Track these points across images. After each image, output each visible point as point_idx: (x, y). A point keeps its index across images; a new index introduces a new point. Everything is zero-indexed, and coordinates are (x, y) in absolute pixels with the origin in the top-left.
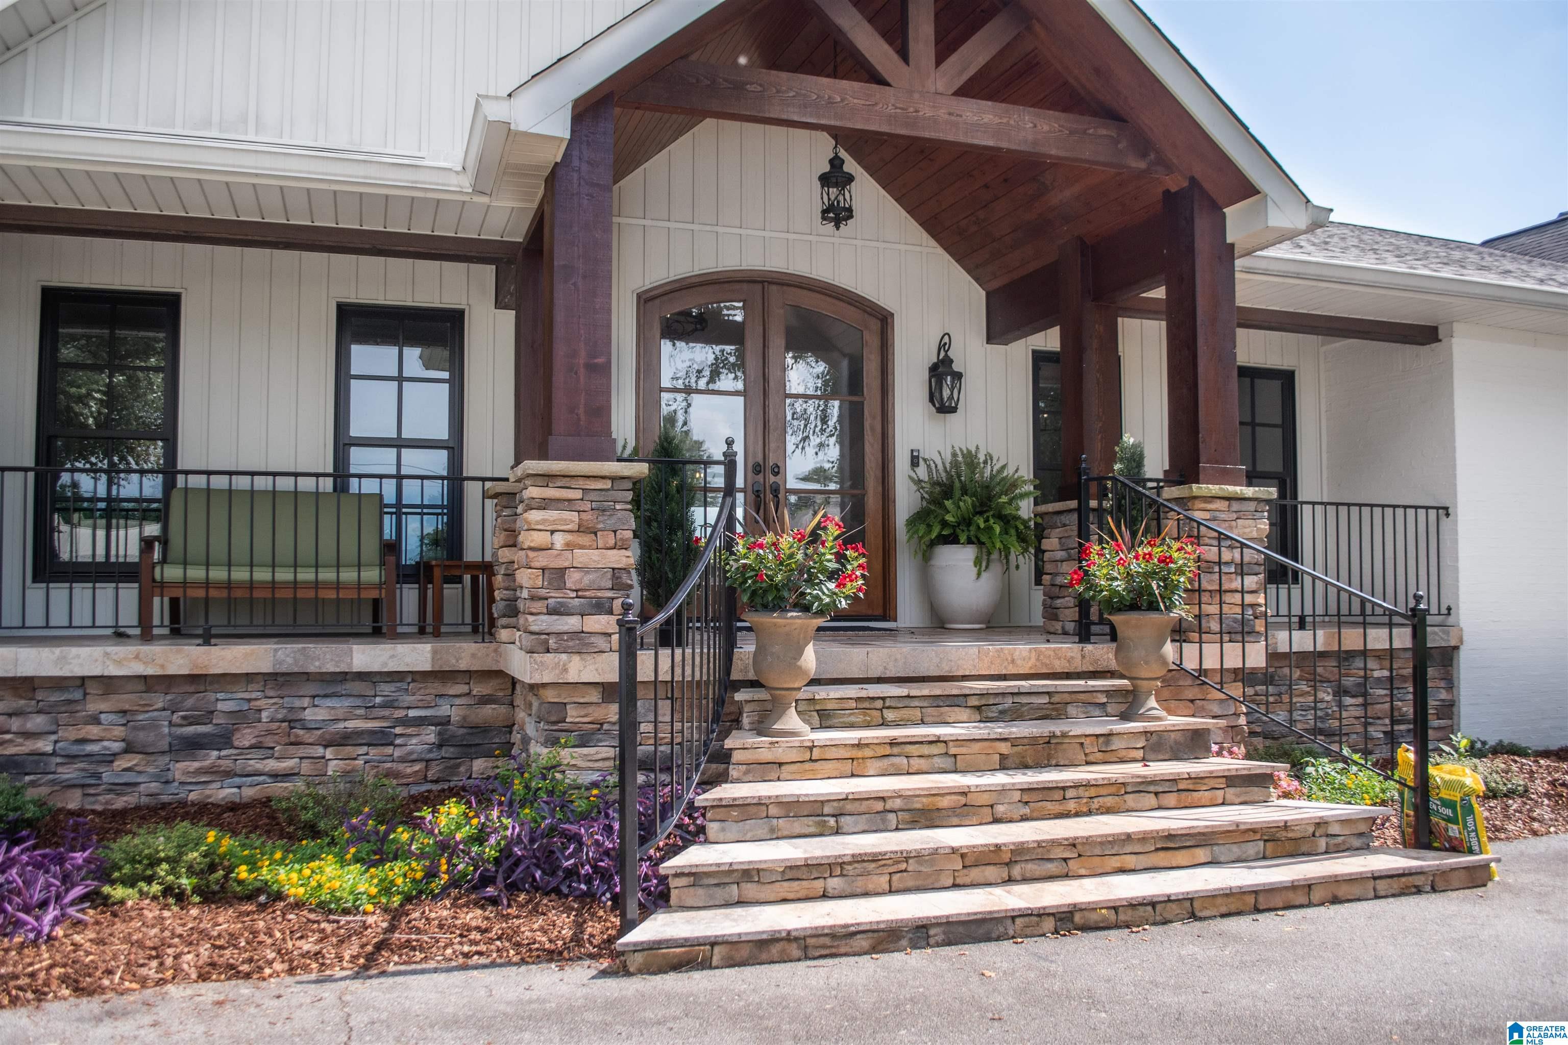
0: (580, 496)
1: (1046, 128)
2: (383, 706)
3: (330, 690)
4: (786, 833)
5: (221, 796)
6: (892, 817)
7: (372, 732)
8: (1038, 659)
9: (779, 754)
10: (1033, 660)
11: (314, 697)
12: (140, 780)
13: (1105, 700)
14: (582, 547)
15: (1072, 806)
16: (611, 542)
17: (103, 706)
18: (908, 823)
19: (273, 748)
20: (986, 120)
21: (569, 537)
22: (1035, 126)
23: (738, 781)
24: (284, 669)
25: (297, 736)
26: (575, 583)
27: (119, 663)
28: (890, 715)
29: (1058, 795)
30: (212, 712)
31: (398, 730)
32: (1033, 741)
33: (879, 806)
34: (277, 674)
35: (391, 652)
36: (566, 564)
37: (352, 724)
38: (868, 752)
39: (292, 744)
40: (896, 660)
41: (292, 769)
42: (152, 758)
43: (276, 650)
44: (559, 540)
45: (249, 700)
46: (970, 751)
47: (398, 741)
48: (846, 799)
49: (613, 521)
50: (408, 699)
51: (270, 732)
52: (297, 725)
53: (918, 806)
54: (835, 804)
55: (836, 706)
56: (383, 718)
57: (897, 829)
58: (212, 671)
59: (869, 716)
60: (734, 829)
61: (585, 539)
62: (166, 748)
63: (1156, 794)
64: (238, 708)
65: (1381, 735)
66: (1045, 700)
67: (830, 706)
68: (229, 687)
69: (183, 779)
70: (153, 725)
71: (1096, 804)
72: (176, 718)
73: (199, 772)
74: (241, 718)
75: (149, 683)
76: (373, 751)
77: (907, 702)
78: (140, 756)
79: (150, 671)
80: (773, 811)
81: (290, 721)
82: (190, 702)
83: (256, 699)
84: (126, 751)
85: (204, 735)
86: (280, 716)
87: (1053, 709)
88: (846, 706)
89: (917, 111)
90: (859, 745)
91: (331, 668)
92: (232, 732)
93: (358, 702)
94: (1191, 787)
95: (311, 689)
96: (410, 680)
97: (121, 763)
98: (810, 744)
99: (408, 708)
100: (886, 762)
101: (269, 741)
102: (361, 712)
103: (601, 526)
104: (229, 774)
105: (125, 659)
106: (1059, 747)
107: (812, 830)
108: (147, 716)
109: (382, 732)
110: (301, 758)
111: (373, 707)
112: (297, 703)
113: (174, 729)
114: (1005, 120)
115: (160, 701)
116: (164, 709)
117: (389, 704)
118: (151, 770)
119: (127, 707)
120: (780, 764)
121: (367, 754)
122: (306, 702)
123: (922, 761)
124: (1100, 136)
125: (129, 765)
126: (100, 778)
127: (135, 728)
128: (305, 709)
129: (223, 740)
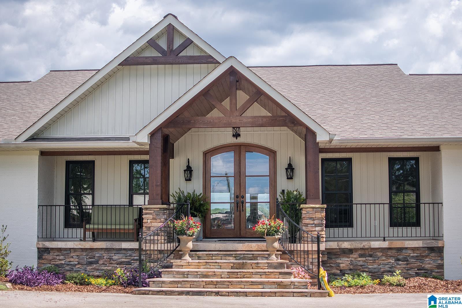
0: (153, 212)
1: (265, 120)
2: (129, 256)
3: (118, 253)
4: (177, 277)
5: (96, 274)
6: (199, 276)
7: (127, 262)
8: (258, 247)
9: (182, 264)
10: (257, 247)
11: (115, 254)
12: (81, 270)
13: (267, 256)
14: (153, 222)
15: (239, 276)
16: (159, 221)
17: (74, 254)
18: (202, 277)
19: (106, 264)
20: (249, 121)
21: (151, 220)
22: (262, 120)
23: (174, 268)
24: (108, 247)
25: (111, 262)
26: (152, 230)
27: (76, 245)
28: (213, 258)
29: (236, 274)
30: (95, 256)
31: (132, 262)
32: (239, 263)
33: (196, 273)
34: (107, 248)
35: (130, 244)
36: (150, 226)
37: (122, 260)
38: (201, 264)
39: (110, 264)
40: (222, 246)
41: (110, 269)
42: (83, 266)
43: (107, 243)
44: (149, 221)
45: (102, 254)
46: (224, 265)
47: (132, 264)
48: (188, 272)
49: (159, 217)
50: (134, 255)
51: (106, 261)
52: (111, 260)
53: (204, 274)
54: (187, 272)
55: (202, 256)
56: (129, 259)
57: (200, 278)
58: (94, 248)
59: (209, 258)
60: (166, 276)
61: (154, 221)
62: (86, 264)
63: (261, 275)
64: (99, 256)
65: (415, 274)
66: (252, 256)
67: (200, 255)
68: (98, 251)
69: (89, 270)
70: (83, 259)
71: (245, 276)
72: (87, 257)
73: (92, 269)
74: (100, 258)
75: (83, 250)
76: (127, 266)
77: (218, 255)
78: (81, 265)
79: (82, 247)
80: (174, 273)
81: (110, 259)
82: (90, 254)
83: (103, 254)
84: (78, 264)
85: (93, 261)
86: (108, 258)
87: (253, 258)
88: (203, 255)
89: (231, 121)
90: (199, 263)
91: (117, 247)
92: (98, 261)
93: (124, 255)
94: (269, 274)
95: (114, 252)
96: (135, 250)
97: (77, 266)
98: (188, 262)
99: (134, 257)
100: (205, 266)
101: (106, 263)
102: (124, 257)
103: (157, 218)
104: (98, 270)
105: (77, 245)
106: (246, 265)
107: (182, 277)
108: (82, 257)
109: (129, 262)
110: (112, 267)
111: (127, 256)
112: (111, 255)
113: (87, 260)
114: (254, 120)
115: (85, 254)
116: (85, 255)
117: (130, 256)
118: (83, 268)
119: (78, 255)
120: (183, 266)
121: (126, 266)
122: (113, 255)
123: (213, 266)
124: (280, 120)
125: (79, 267)
126: (73, 269)
127: (80, 259)
128: (113, 256)
129: (97, 262)
